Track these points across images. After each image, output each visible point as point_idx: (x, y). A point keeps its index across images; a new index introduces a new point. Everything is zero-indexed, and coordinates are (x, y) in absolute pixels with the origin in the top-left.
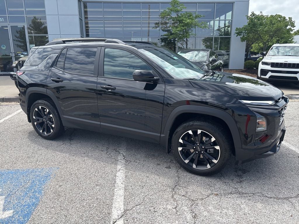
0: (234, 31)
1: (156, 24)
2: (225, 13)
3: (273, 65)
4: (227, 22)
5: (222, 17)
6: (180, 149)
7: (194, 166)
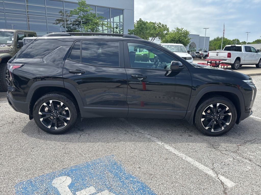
1: (58, 20)
4: (115, 24)
6: (202, 120)
7: (212, 130)
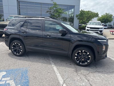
0: (75, 16)
1: (47, 11)
2: (71, 9)
3: (91, 28)
4: (72, 12)
5: (70, 10)
6: (76, 57)
7: (81, 63)
